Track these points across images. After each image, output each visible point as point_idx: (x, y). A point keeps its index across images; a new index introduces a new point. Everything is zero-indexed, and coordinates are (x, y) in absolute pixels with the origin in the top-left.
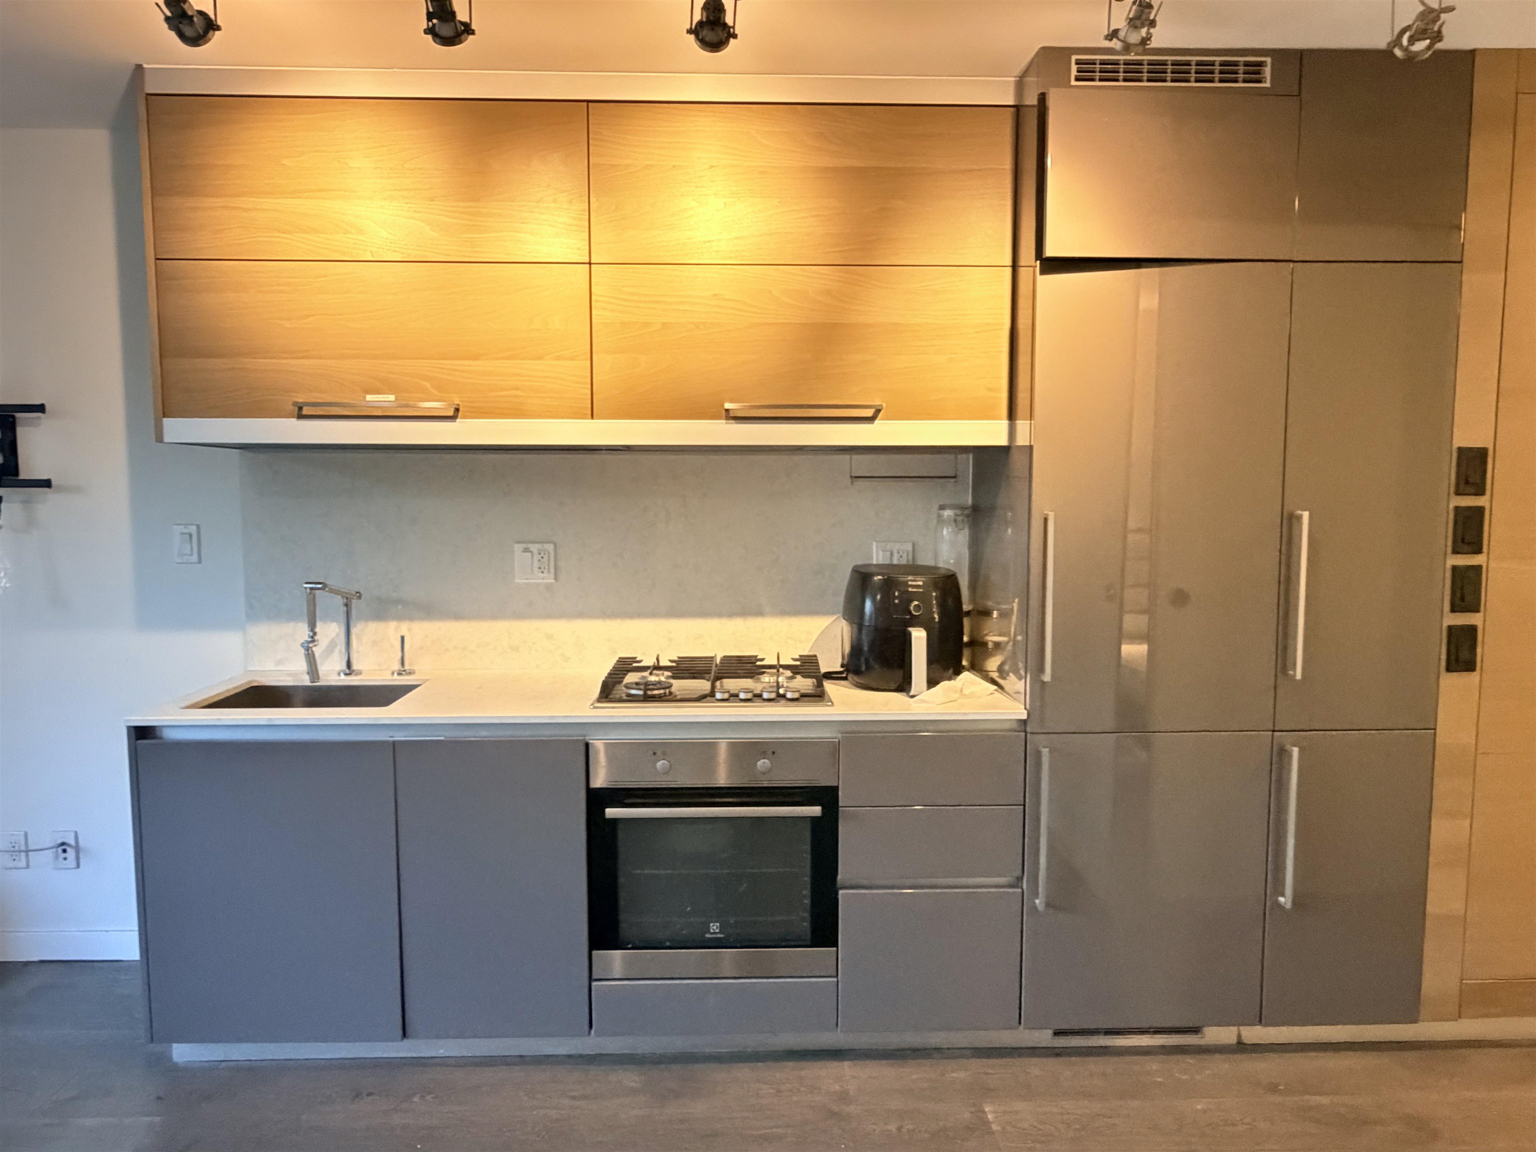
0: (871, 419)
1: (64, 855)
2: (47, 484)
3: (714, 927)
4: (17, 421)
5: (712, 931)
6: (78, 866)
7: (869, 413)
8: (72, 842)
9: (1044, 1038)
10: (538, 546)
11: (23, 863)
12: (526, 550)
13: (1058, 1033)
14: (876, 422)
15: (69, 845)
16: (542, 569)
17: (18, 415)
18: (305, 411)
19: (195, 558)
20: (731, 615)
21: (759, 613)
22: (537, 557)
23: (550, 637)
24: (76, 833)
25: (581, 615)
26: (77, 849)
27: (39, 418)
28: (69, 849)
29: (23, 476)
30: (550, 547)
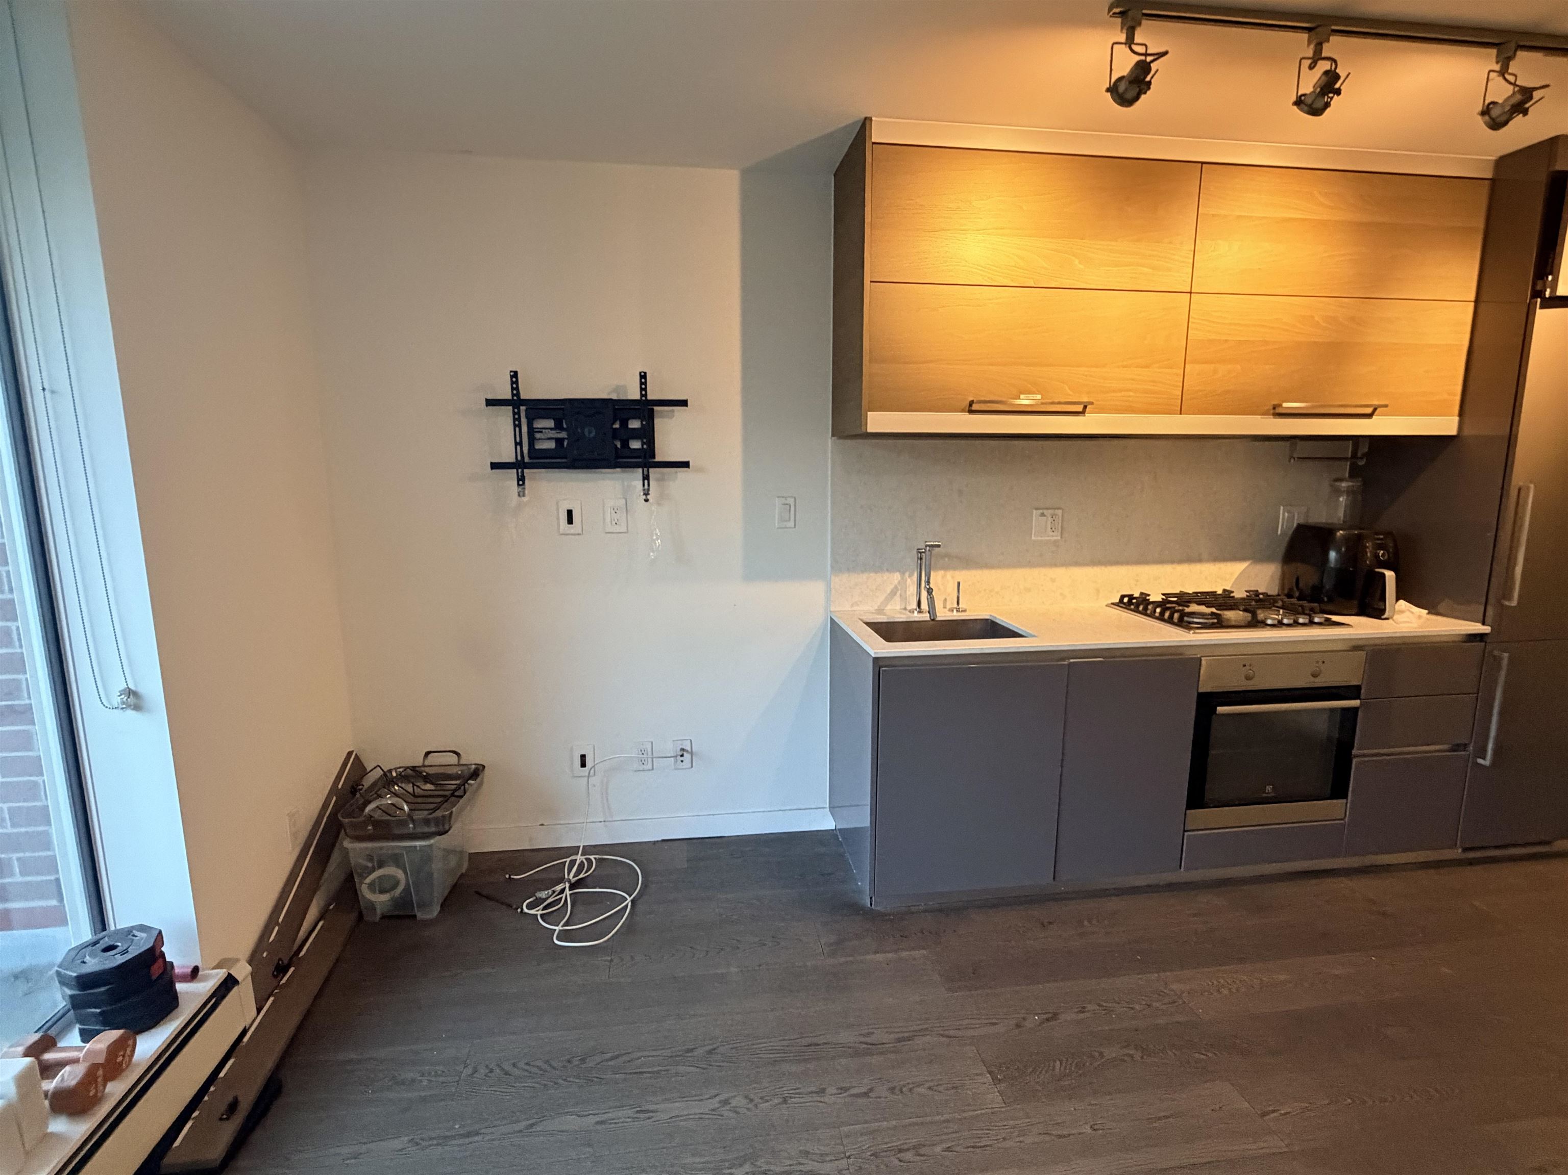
0: (1369, 416)
1: (682, 759)
2: (686, 465)
3: (1269, 788)
4: (655, 413)
5: (1267, 791)
6: (692, 767)
7: (1369, 410)
8: (689, 749)
9: (1457, 853)
10: (1050, 511)
11: (650, 766)
12: (1043, 515)
13: (1465, 850)
14: (1374, 417)
15: (687, 751)
16: (1053, 529)
17: (656, 408)
18: (975, 407)
19: (791, 524)
20: (1181, 562)
21: (1200, 560)
22: (1050, 519)
23: (1053, 580)
24: (691, 741)
25: (1077, 564)
26: (692, 753)
27: (673, 411)
28: (685, 754)
29: (659, 458)
30: (1059, 512)
